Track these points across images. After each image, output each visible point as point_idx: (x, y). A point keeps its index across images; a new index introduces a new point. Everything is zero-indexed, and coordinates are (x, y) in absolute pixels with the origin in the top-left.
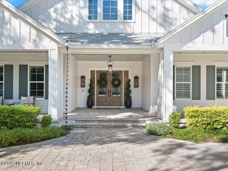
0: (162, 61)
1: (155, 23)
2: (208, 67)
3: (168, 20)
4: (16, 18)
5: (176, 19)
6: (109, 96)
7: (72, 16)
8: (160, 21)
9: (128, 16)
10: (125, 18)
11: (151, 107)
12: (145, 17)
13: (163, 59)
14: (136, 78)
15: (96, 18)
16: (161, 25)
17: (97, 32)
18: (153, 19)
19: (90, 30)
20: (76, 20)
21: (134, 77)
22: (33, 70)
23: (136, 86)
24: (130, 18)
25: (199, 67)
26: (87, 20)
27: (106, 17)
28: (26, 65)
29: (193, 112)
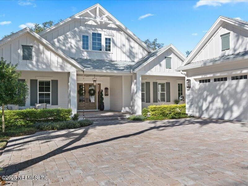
0: (135, 81)
1: (125, 55)
2: (154, 83)
3: (132, 54)
4: (48, 50)
5: (136, 54)
6: (87, 102)
7: (71, 46)
8: (128, 54)
9: (108, 49)
10: (106, 50)
11: (123, 108)
12: (119, 51)
13: (136, 79)
14: (106, 89)
15: (87, 48)
16: (128, 56)
17: (88, 58)
18: (124, 53)
19: (84, 56)
20: (74, 49)
21: (104, 88)
22: (41, 83)
23: (106, 95)
24: (109, 50)
25: (149, 83)
26: (82, 49)
27: (94, 48)
28: (36, 80)
29: (154, 108)
